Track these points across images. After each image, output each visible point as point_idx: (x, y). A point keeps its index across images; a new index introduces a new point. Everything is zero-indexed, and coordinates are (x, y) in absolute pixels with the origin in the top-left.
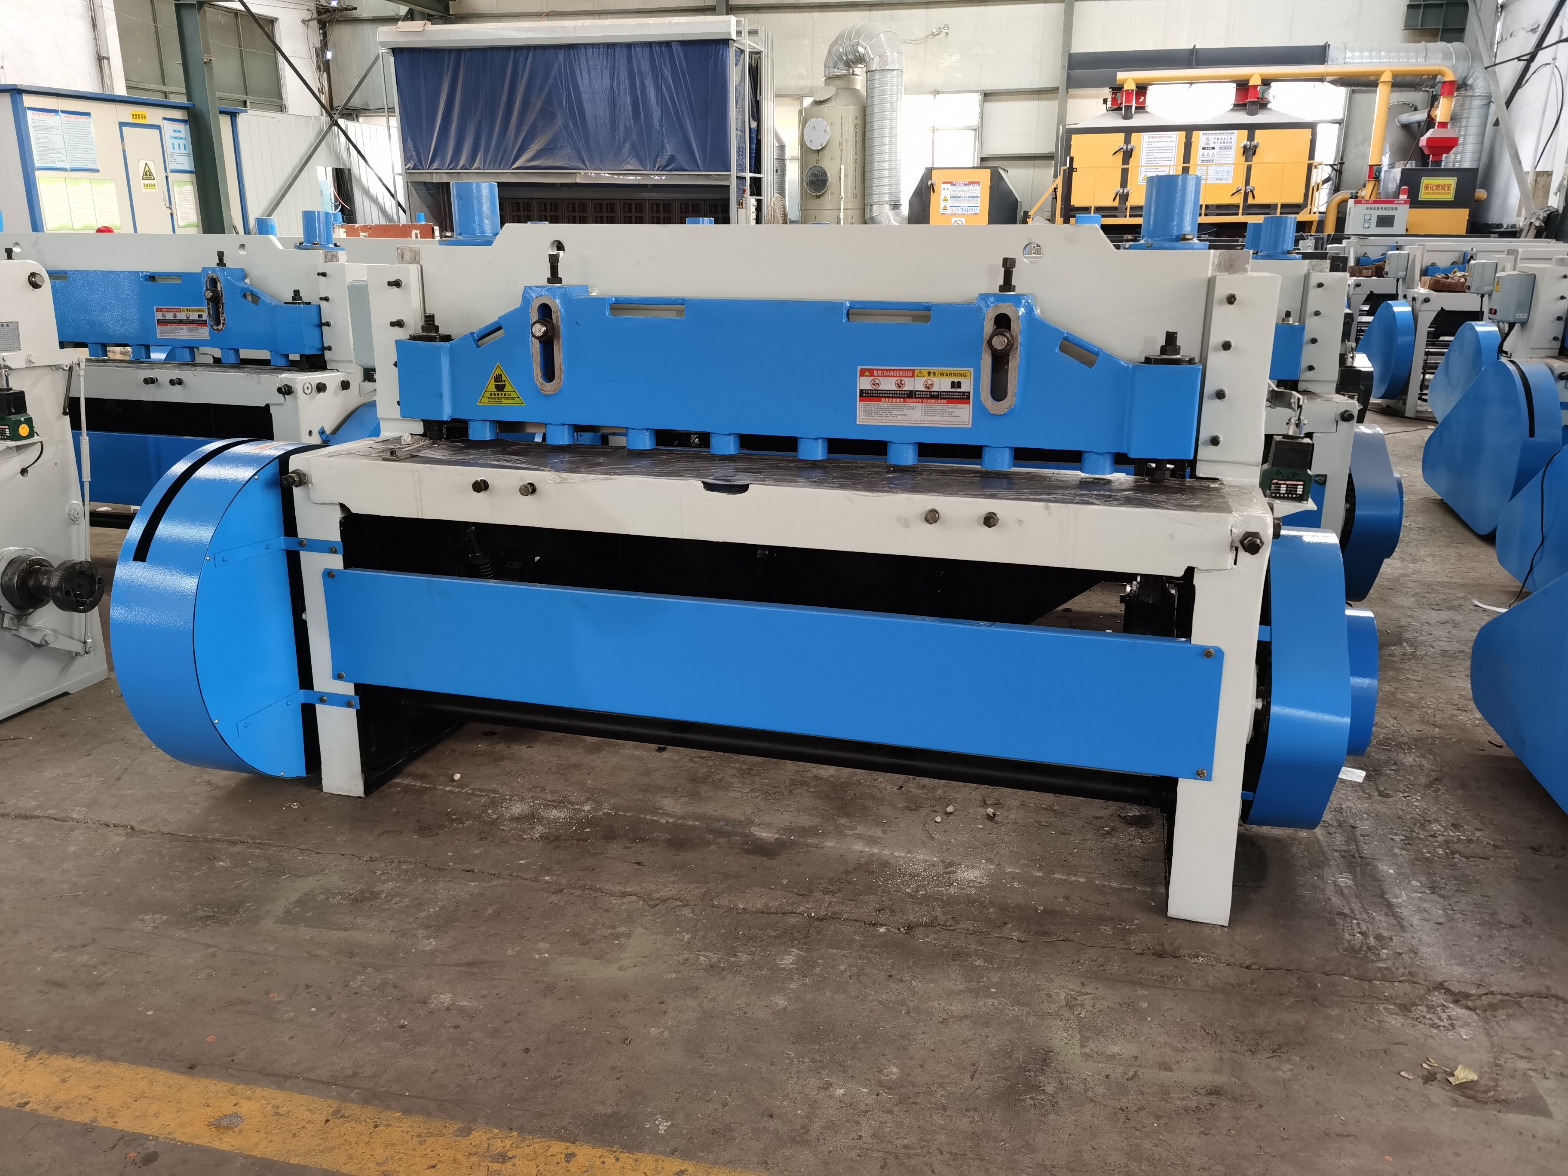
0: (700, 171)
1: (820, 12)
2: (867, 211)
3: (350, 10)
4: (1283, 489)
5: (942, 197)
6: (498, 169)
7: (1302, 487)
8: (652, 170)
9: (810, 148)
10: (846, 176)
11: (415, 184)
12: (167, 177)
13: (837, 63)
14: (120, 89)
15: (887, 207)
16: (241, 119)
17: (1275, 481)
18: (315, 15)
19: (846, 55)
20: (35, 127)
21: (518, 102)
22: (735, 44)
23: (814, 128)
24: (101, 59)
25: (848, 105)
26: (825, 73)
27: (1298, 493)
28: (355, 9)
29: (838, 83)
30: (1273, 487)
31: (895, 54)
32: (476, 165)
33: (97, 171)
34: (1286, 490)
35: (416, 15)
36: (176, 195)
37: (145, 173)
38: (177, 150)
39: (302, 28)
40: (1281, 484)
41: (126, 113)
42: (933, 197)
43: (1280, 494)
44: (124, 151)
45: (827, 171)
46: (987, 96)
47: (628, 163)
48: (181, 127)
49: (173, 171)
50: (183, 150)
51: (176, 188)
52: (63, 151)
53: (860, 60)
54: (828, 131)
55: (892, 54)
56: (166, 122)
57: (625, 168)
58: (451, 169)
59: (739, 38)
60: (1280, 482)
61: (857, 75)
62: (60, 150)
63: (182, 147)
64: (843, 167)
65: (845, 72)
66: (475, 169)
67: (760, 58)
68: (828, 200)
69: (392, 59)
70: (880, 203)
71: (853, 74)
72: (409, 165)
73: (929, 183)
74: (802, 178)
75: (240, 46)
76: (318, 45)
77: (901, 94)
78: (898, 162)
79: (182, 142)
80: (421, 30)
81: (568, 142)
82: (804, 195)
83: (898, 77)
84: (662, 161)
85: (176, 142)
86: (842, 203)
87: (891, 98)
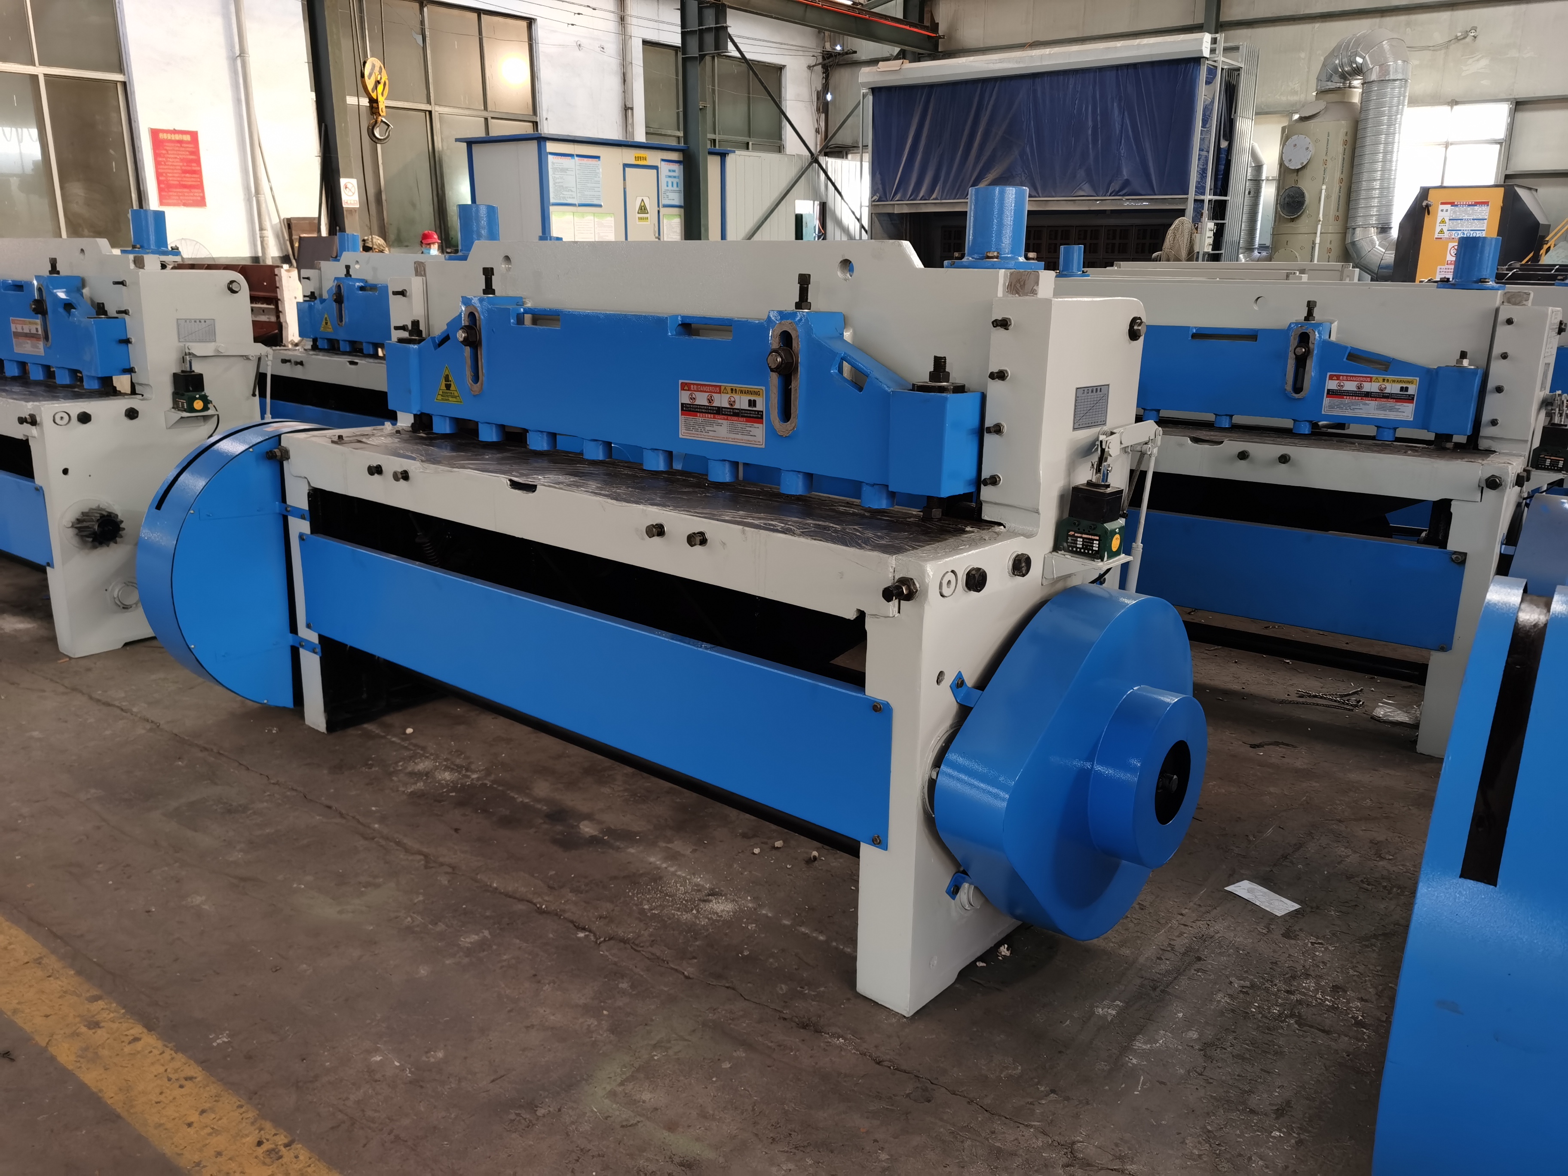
0: (1155, 195)
1: (1322, 22)
2: (1349, 236)
3: (850, 53)
4: (1080, 543)
5: (1439, 220)
6: (954, 199)
7: (1097, 542)
8: (1105, 196)
9: (1288, 168)
10: (1328, 197)
11: (879, 215)
12: (659, 212)
13: (1331, 76)
14: (640, 137)
15: (1373, 231)
16: (730, 159)
17: (1072, 533)
18: (820, 60)
19: (1342, 66)
20: (555, 169)
21: (979, 133)
22: (1207, 62)
23: (1295, 145)
24: (627, 109)
25: (1338, 120)
26: (1317, 86)
27: (1094, 548)
28: (855, 52)
29: (1331, 97)
30: (1070, 540)
31: (1400, 62)
32: (934, 196)
33: (600, 206)
34: (1083, 545)
35: (908, 55)
36: (665, 227)
37: (641, 208)
38: (670, 187)
39: (806, 73)
40: (1078, 537)
41: (629, 156)
42: (1427, 220)
43: (1077, 548)
44: (625, 189)
45: (1305, 192)
46: (1519, 105)
47: (1080, 189)
48: (675, 167)
49: (665, 206)
50: (675, 188)
51: (665, 221)
52: (574, 190)
53: (1358, 71)
54: (1310, 148)
55: (1395, 62)
56: (663, 163)
57: (1075, 195)
58: (912, 200)
59: (1213, 56)
60: (1076, 535)
61: (1355, 88)
62: (572, 189)
63: (675, 185)
64: (1324, 187)
65: (1338, 85)
66: (934, 199)
67: (1239, 74)
68: (1303, 224)
69: (870, 98)
70: (1366, 227)
71: (1350, 87)
72: (875, 197)
73: (1424, 204)
74: (1277, 200)
75: (749, 93)
76: (820, 88)
77: (1403, 106)
78: (1392, 181)
79: (675, 181)
80: (898, 68)
81: (1023, 171)
82: (1278, 219)
83: (1400, 88)
84: (1115, 186)
85: (670, 180)
86: (1319, 226)
87: (1390, 111)
